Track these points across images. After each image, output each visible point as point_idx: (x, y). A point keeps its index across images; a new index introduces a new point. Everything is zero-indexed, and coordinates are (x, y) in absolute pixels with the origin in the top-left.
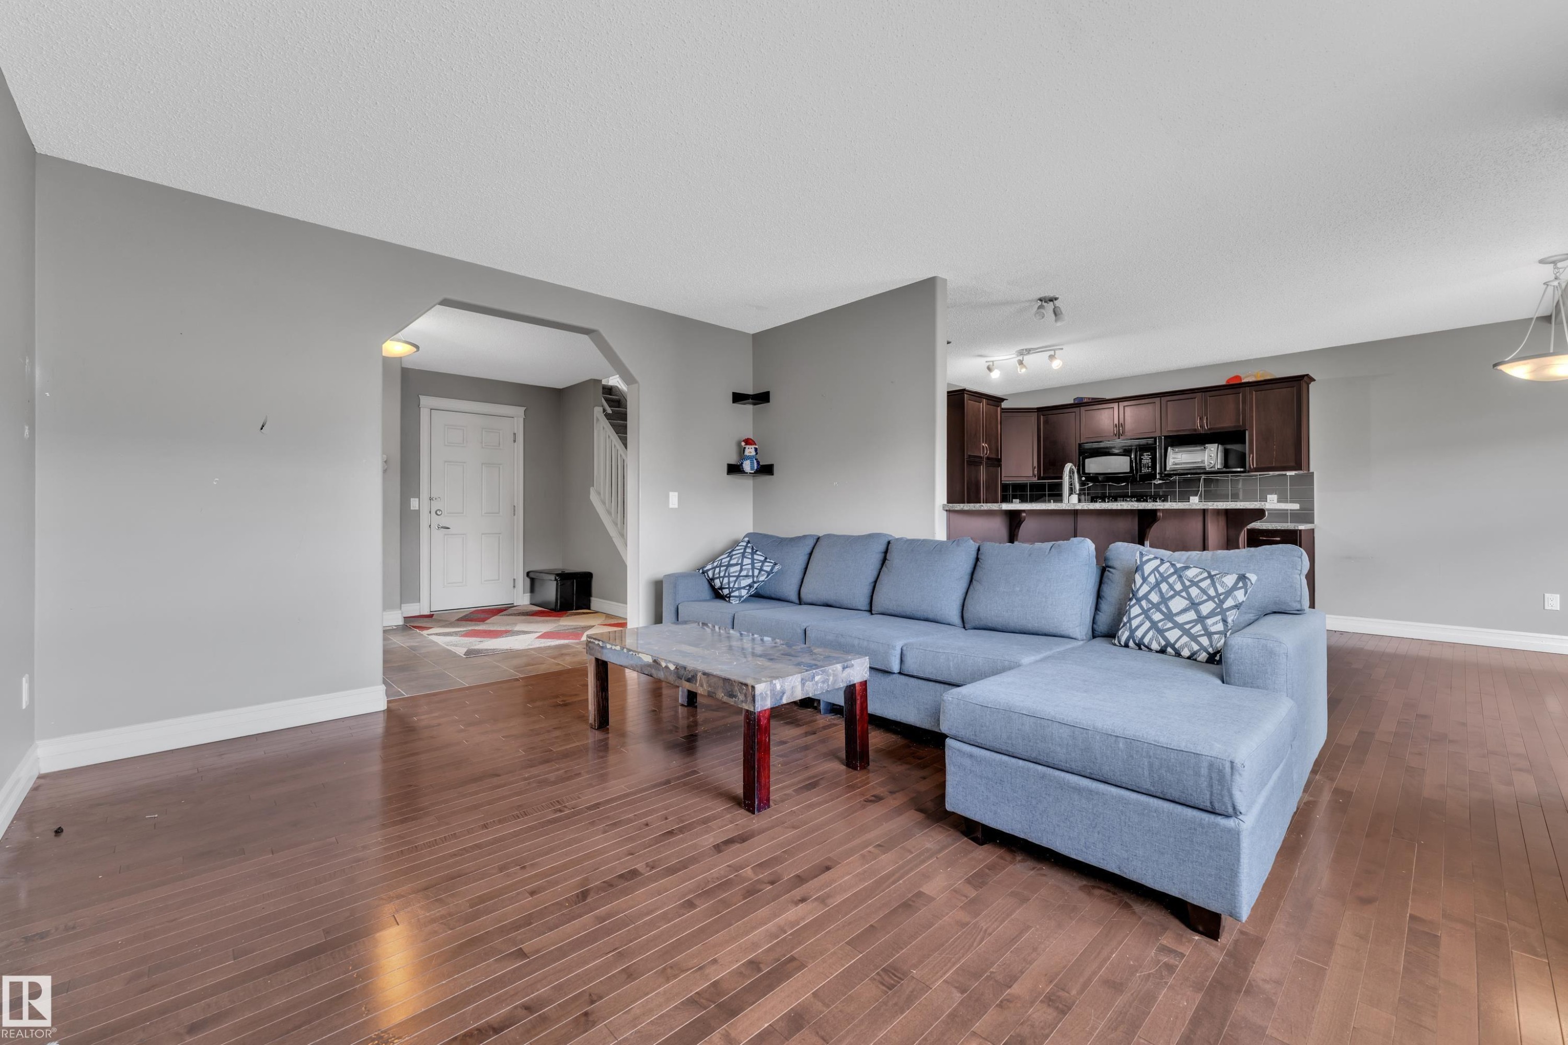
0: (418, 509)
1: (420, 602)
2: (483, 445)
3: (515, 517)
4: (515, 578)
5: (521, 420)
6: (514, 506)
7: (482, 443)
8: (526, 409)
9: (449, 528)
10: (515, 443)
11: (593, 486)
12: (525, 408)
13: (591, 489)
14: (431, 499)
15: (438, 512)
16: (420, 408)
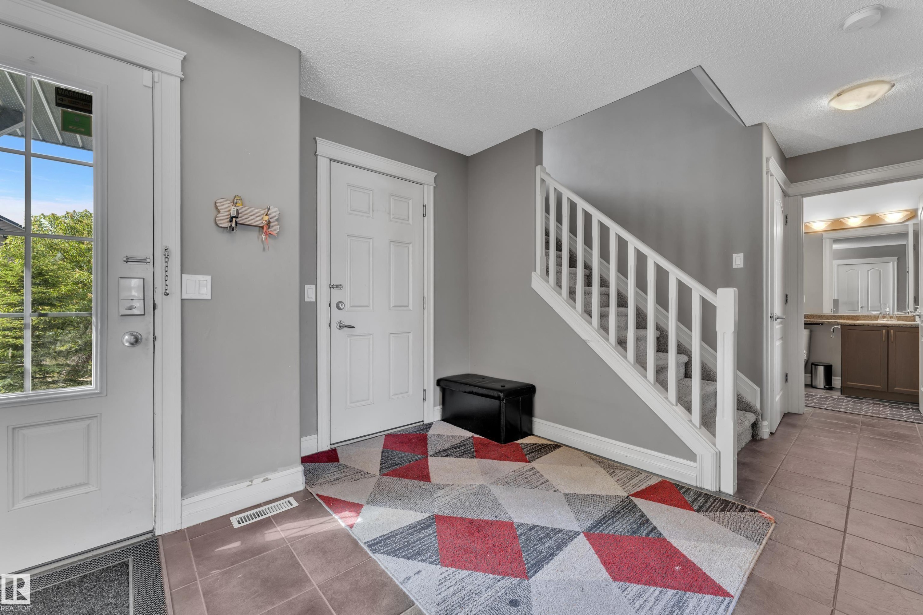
0: (314, 300)
1: (317, 434)
2: (392, 217)
3: (426, 311)
4: (425, 388)
5: (431, 189)
6: (424, 297)
7: (390, 214)
8: (436, 176)
9: (353, 327)
10: (425, 218)
11: (535, 271)
12: (436, 174)
13: (533, 274)
14: (331, 287)
15: (340, 305)
16: (316, 156)
